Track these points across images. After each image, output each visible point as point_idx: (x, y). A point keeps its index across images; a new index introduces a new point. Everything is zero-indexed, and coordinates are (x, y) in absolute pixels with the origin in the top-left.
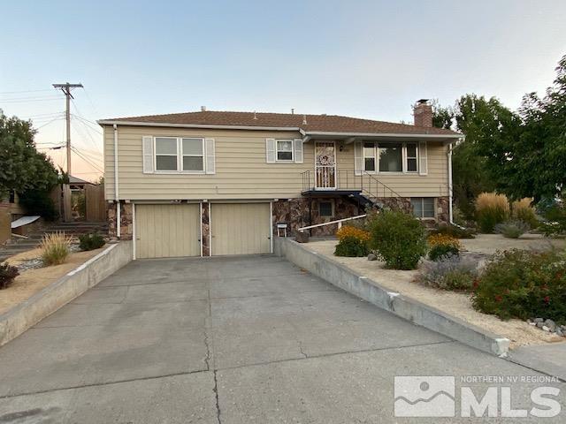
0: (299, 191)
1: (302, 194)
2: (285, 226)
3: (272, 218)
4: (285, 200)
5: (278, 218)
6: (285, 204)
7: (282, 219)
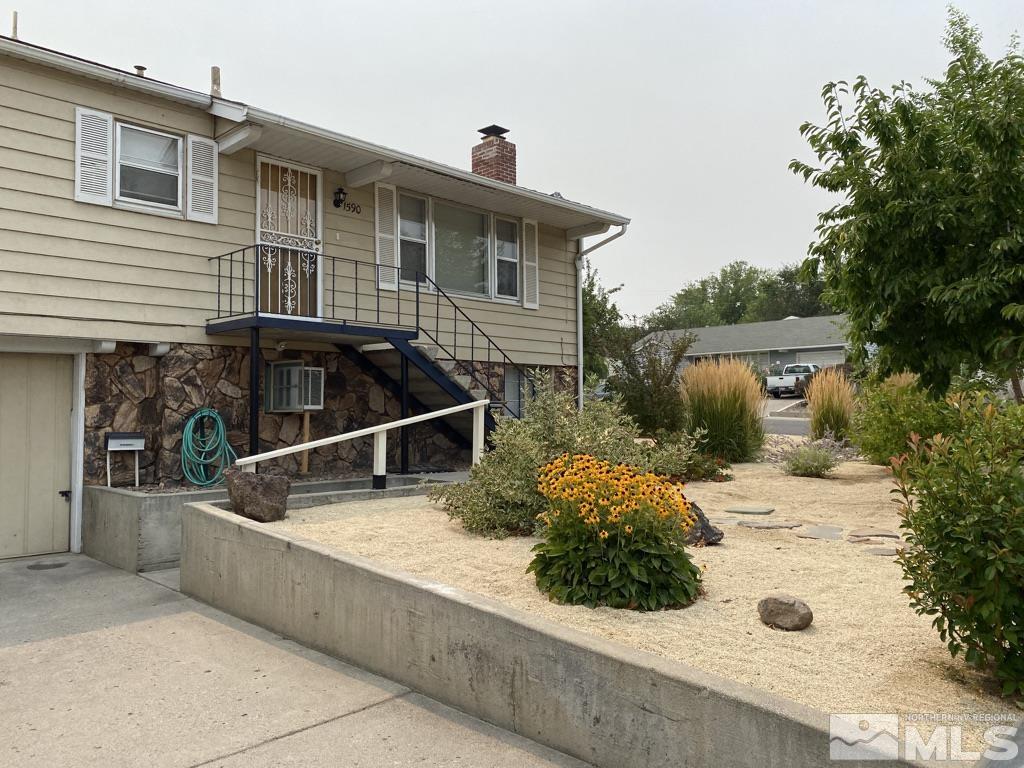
0: (200, 320)
1: (211, 330)
2: (138, 445)
3: (82, 413)
4: (141, 349)
5: (108, 413)
6: (141, 364)
7: (126, 416)
